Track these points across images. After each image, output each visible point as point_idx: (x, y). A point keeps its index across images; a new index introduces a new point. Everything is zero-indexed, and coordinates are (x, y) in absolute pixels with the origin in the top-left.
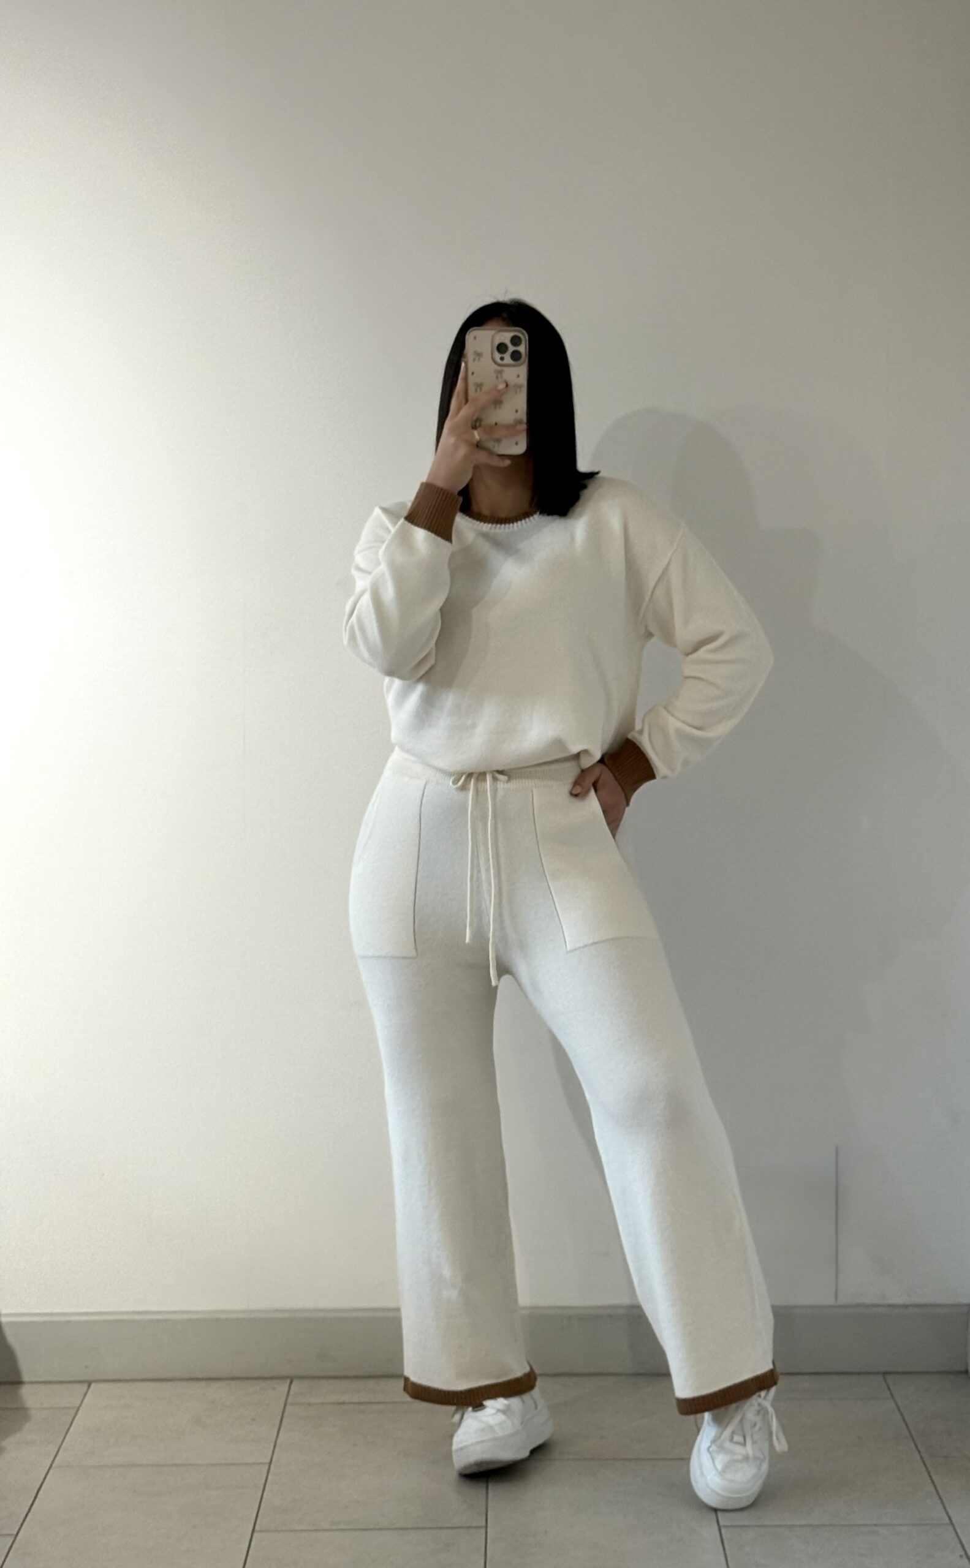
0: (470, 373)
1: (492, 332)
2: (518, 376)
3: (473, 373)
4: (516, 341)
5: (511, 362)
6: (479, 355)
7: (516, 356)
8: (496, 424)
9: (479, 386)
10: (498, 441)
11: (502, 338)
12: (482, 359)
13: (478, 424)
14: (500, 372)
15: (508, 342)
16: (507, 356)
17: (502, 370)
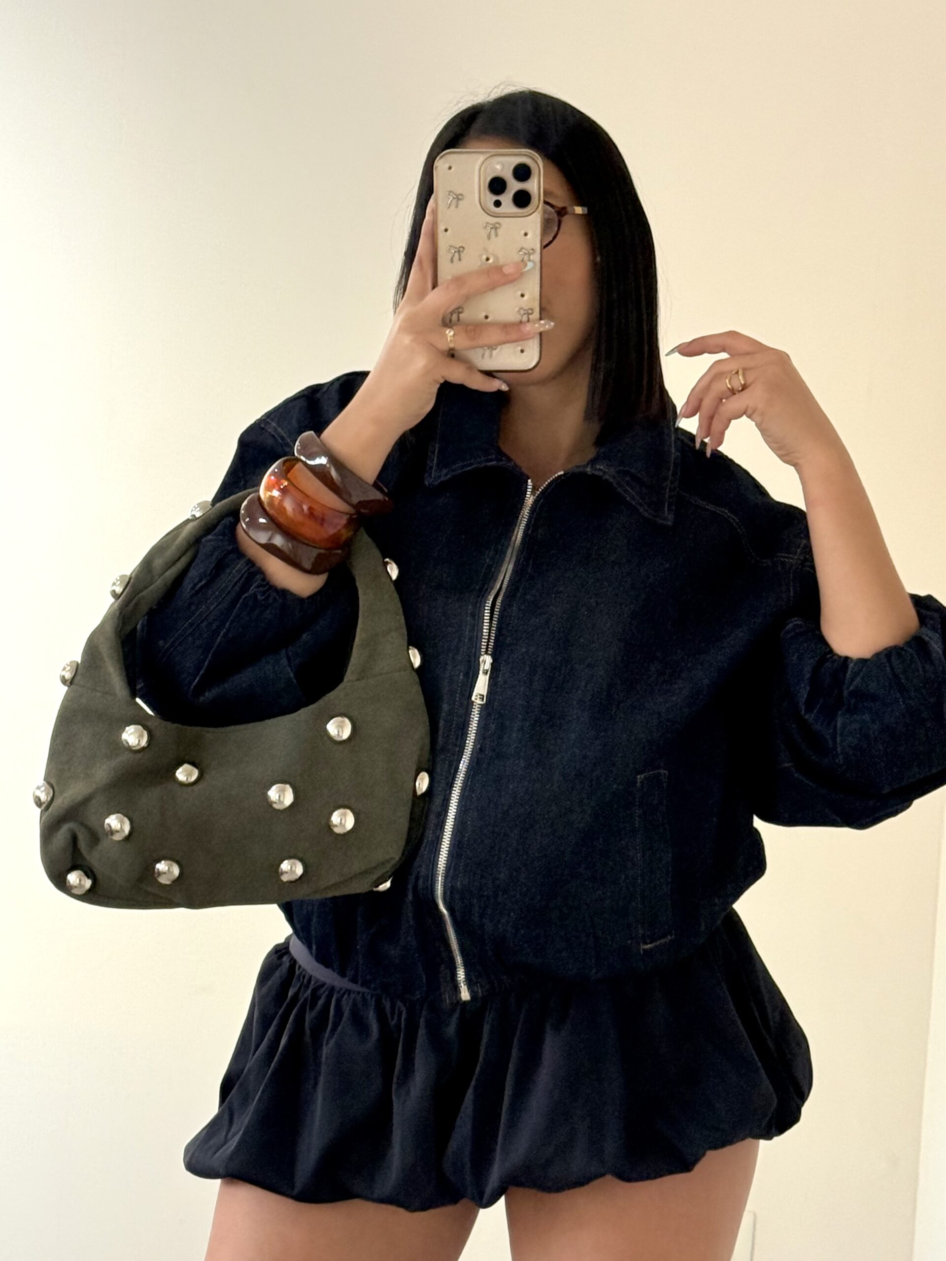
0: (441, 228)
1: (481, 158)
2: (526, 234)
3: (446, 230)
4: (522, 172)
5: (515, 210)
6: (458, 198)
7: (522, 199)
8: (487, 317)
9: (460, 251)
10: (492, 347)
11: (498, 167)
12: (460, 202)
13: (454, 317)
14: (495, 228)
15: (508, 176)
16: (507, 198)
17: (499, 224)
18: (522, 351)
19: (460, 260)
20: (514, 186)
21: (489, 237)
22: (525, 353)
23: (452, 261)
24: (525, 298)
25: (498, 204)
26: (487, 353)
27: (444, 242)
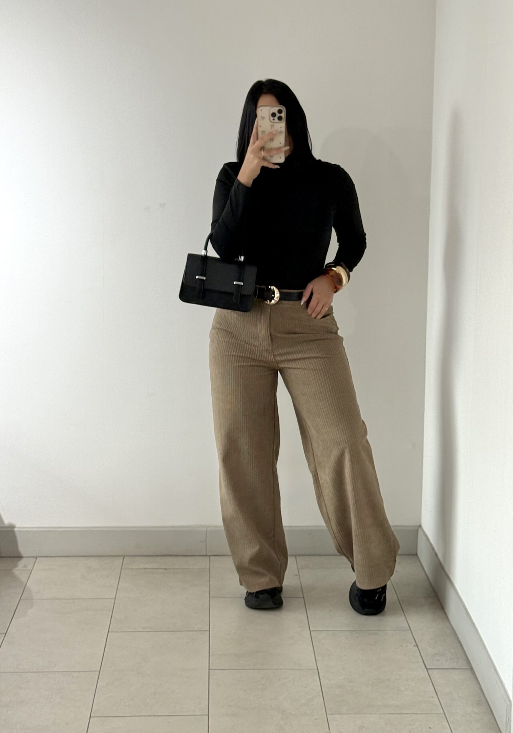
2: (281, 128)
4: (280, 111)
5: (278, 121)
6: (263, 118)
7: (280, 118)
8: (271, 149)
10: (272, 156)
11: (274, 110)
13: (263, 149)
15: (276, 112)
16: (276, 118)
17: (274, 125)
18: (280, 158)
19: (264, 134)
20: (278, 115)
21: (271, 128)
22: (281, 158)
23: (262, 134)
24: (281, 144)
25: (274, 120)
26: (271, 158)
27: (260, 129)
